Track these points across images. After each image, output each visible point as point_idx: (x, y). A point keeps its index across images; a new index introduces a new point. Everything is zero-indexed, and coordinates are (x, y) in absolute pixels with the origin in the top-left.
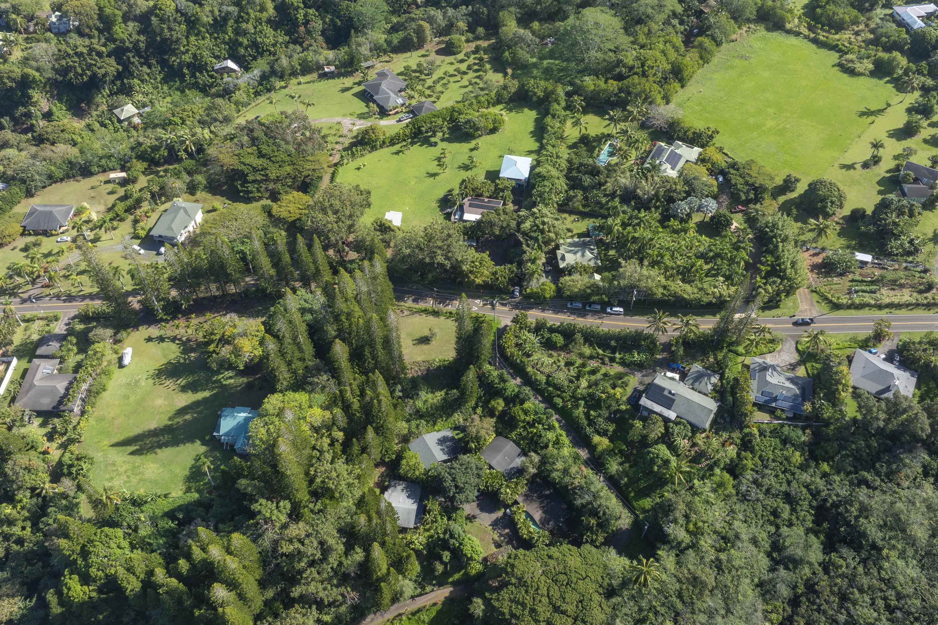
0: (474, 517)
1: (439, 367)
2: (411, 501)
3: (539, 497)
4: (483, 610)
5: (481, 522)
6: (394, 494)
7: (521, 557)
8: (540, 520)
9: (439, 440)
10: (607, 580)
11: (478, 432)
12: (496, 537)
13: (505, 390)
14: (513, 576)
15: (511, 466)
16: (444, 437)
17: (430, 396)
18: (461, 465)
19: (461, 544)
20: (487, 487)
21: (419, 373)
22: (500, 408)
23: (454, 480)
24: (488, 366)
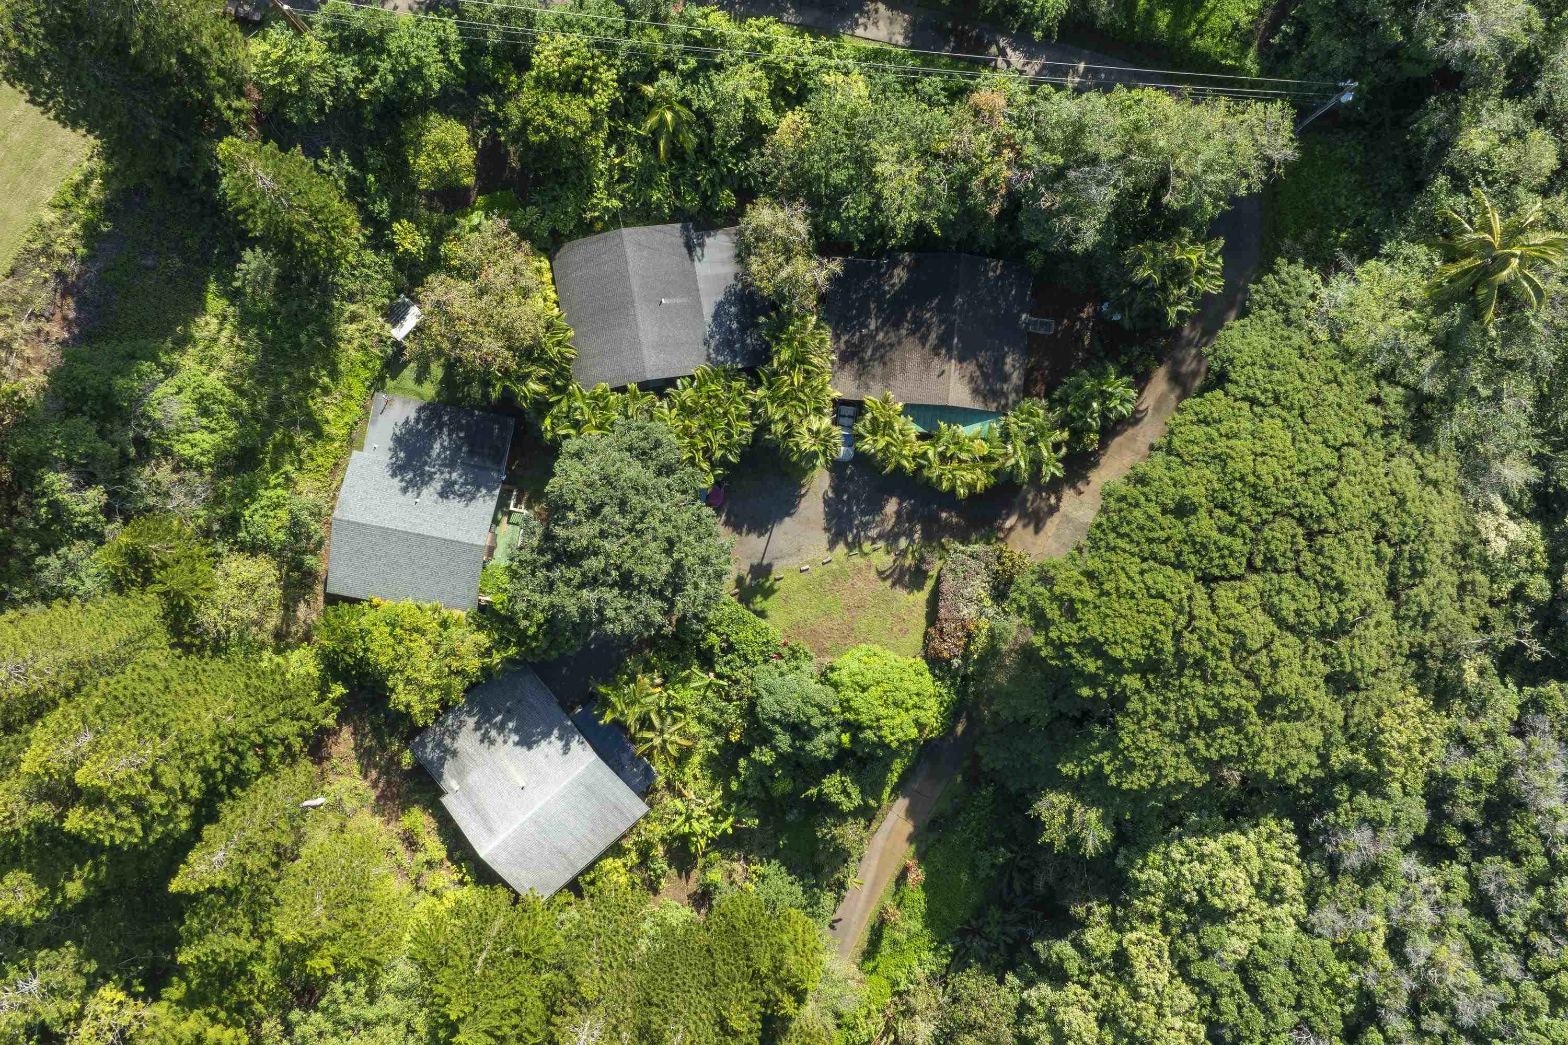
0: (761, 571)
1: (90, 233)
2: (551, 747)
3: (893, 319)
4: (1102, 819)
5: (794, 563)
6: (474, 777)
7: (1088, 594)
8: (976, 391)
9: (397, 470)
10: (1392, 394)
11: (507, 334)
12: (882, 559)
13: (417, 73)
14: (1121, 672)
15: (708, 310)
16: (400, 442)
17: (188, 361)
18: (595, 511)
19: (854, 728)
20: (724, 462)
21: (56, 330)
22: (467, 156)
23: (626, 583)
24: (257, 47)
